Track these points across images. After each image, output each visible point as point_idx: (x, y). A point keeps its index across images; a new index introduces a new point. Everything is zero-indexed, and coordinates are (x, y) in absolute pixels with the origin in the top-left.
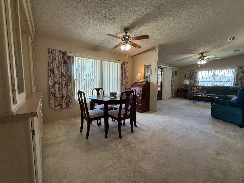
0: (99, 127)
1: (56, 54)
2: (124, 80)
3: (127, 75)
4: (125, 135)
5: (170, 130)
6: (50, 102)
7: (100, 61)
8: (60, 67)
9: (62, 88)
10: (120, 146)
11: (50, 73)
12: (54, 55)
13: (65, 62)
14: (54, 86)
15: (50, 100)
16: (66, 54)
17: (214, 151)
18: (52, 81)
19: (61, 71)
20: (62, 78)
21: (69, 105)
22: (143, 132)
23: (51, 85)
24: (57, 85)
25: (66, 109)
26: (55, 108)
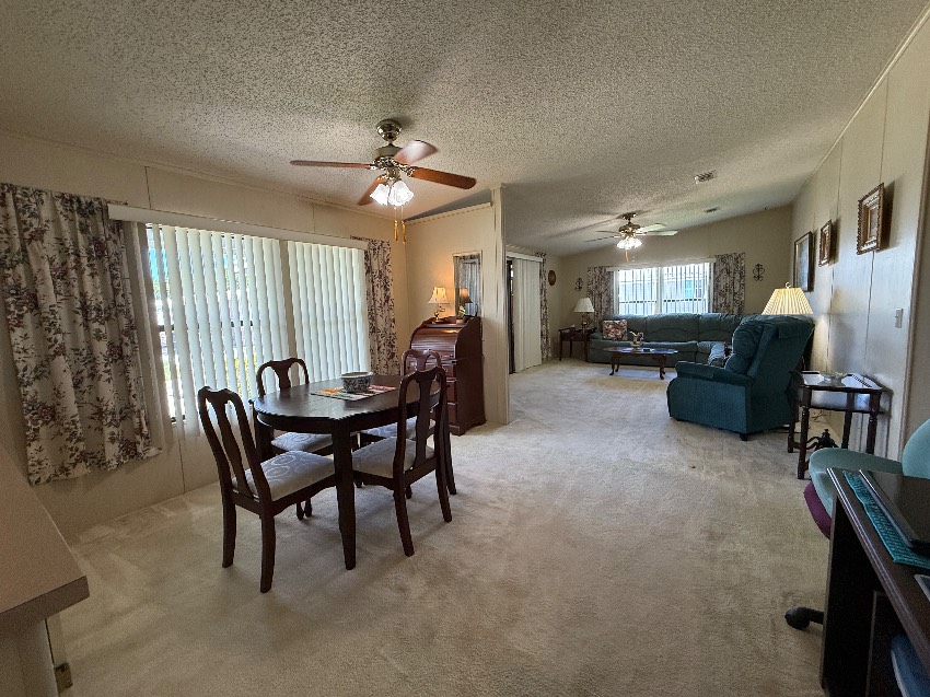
0: (306, 522)
1: (46, 213)
2: (379, 312)
3: (391, 292)
4: (422, 538)
5: (570, 484)
6: (31, 450)
7: (276, 243)
8: (73, 273)
9: (92, 376)
10: (417, 586)
11: (12, 308)
12: (32, 215)
13: (99, 249)
14: (43, 371)
15: (24, 442)
16: (105, 211)
17: (702, 531)
18: (29, 343)
19: (83, 295)
20: (87, 327)
21: (140, 449)
22: (484, 513)
23: (25, 369)
24: (61, 363)
25: (122, 471)
26: (63, 476)
